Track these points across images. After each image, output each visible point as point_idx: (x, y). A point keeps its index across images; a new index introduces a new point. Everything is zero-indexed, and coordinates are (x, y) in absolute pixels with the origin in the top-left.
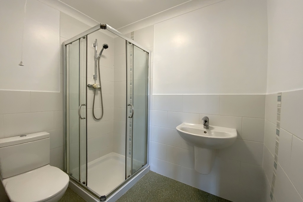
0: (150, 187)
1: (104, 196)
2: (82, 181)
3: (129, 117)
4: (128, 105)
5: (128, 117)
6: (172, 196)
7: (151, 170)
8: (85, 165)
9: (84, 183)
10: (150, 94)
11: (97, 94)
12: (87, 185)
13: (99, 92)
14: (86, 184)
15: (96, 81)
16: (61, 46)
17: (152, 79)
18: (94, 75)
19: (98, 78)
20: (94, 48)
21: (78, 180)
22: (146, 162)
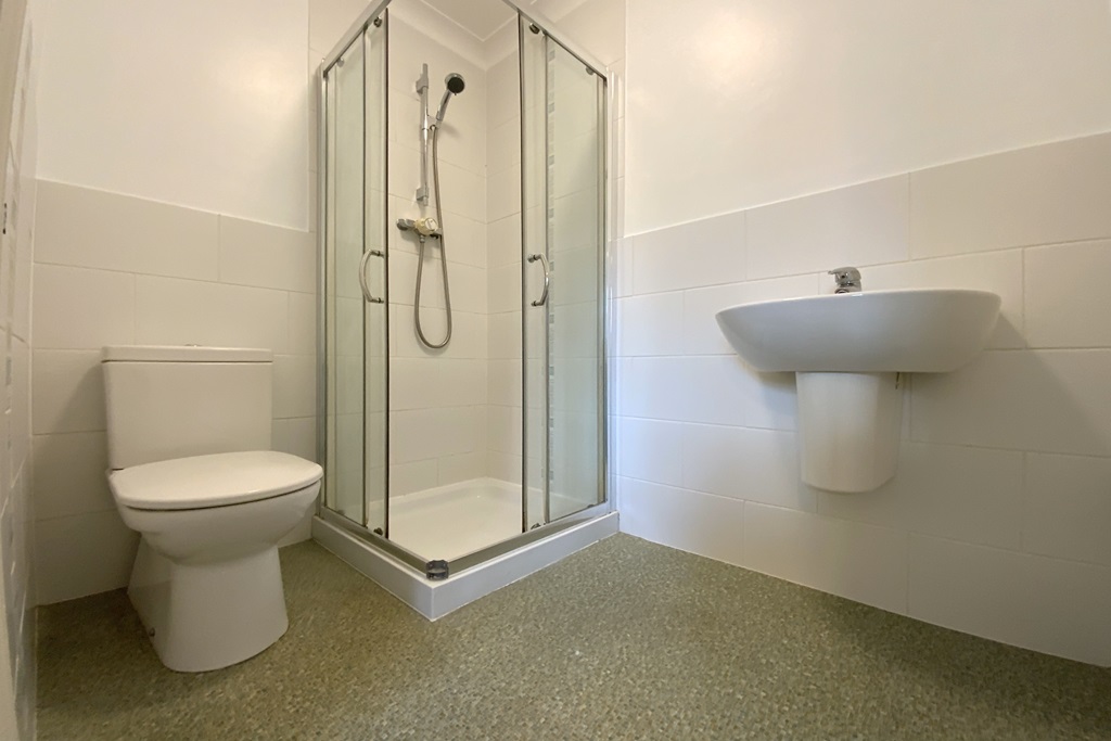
0: (617, 572)
1: (443, 561)
2: (372, 526)
3: (534, 304)
4: (530, 260)
5: (529, 302)
6: (707, 603)
7: (621, 530)
8: (383, 501)
9: (378, 531)
10: (615, 237)
11: (430, 257)
12: (387, 536)
13: (436, 252)
14: (384, 535)
15: (427, 208)
16: (311, 79)
17: (623, 176)
18: (419, 187)
19: (431, 200)
20: (417, 96)
21: (361, 522)
22: (603, 497)
